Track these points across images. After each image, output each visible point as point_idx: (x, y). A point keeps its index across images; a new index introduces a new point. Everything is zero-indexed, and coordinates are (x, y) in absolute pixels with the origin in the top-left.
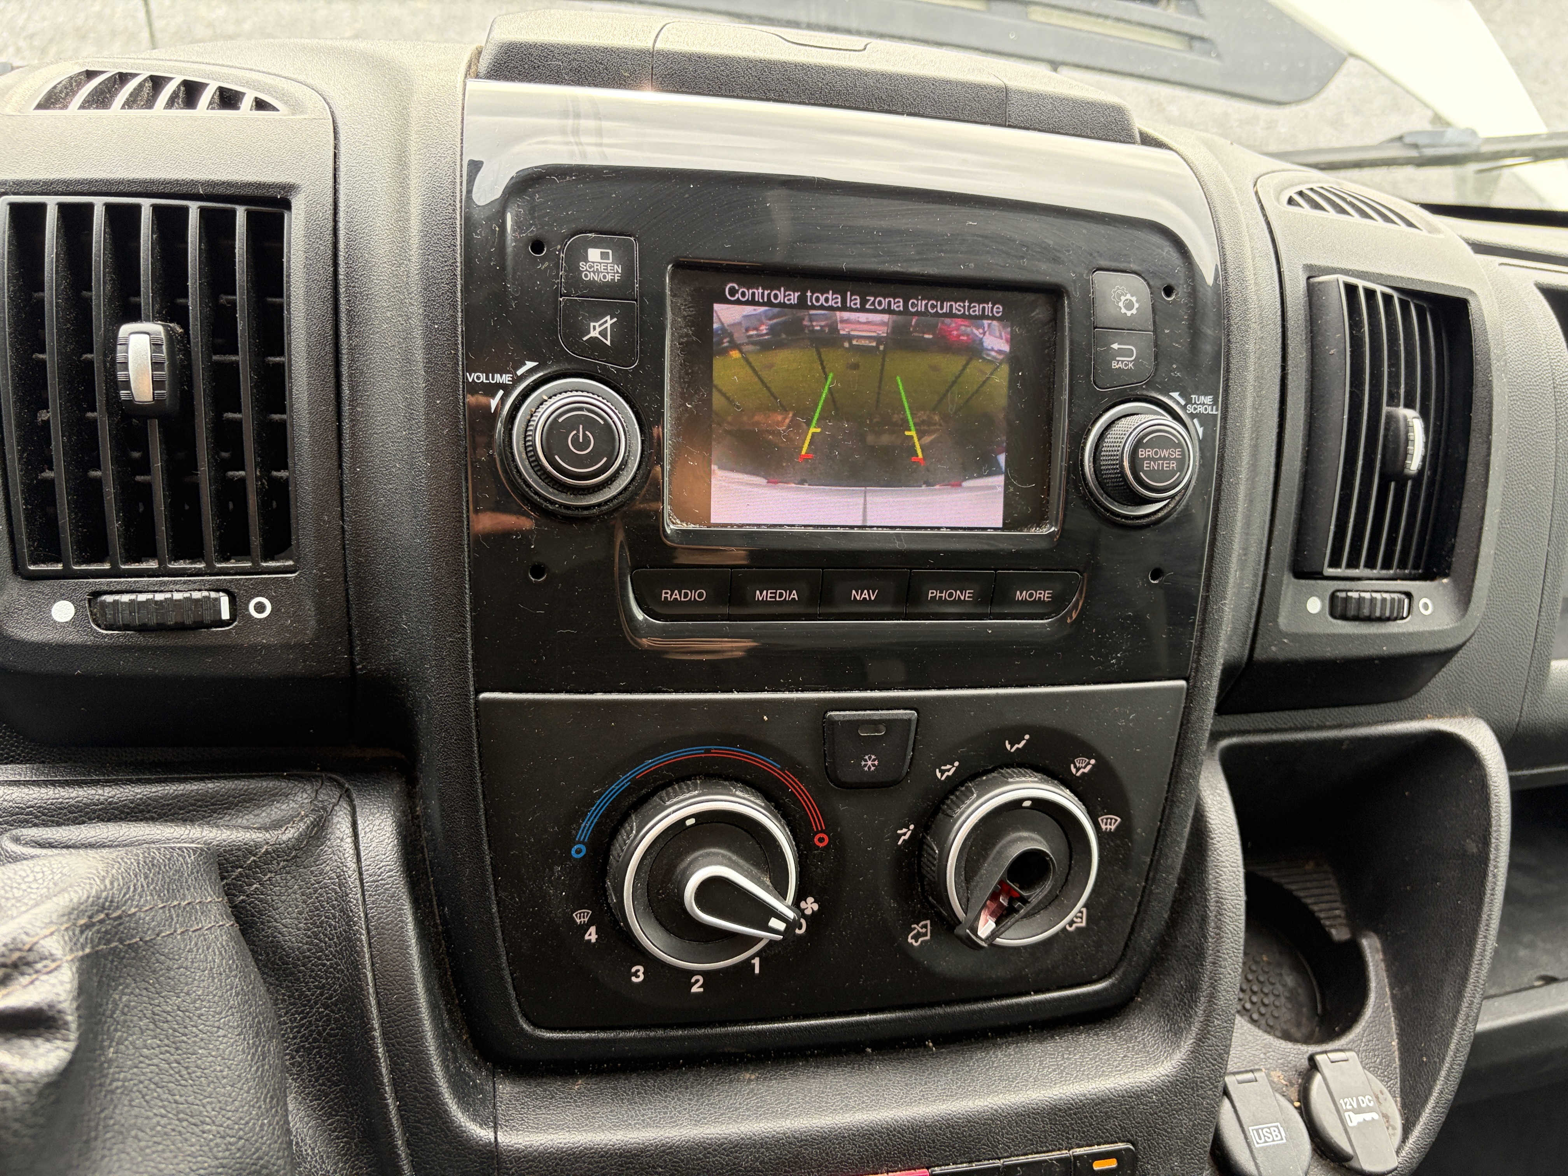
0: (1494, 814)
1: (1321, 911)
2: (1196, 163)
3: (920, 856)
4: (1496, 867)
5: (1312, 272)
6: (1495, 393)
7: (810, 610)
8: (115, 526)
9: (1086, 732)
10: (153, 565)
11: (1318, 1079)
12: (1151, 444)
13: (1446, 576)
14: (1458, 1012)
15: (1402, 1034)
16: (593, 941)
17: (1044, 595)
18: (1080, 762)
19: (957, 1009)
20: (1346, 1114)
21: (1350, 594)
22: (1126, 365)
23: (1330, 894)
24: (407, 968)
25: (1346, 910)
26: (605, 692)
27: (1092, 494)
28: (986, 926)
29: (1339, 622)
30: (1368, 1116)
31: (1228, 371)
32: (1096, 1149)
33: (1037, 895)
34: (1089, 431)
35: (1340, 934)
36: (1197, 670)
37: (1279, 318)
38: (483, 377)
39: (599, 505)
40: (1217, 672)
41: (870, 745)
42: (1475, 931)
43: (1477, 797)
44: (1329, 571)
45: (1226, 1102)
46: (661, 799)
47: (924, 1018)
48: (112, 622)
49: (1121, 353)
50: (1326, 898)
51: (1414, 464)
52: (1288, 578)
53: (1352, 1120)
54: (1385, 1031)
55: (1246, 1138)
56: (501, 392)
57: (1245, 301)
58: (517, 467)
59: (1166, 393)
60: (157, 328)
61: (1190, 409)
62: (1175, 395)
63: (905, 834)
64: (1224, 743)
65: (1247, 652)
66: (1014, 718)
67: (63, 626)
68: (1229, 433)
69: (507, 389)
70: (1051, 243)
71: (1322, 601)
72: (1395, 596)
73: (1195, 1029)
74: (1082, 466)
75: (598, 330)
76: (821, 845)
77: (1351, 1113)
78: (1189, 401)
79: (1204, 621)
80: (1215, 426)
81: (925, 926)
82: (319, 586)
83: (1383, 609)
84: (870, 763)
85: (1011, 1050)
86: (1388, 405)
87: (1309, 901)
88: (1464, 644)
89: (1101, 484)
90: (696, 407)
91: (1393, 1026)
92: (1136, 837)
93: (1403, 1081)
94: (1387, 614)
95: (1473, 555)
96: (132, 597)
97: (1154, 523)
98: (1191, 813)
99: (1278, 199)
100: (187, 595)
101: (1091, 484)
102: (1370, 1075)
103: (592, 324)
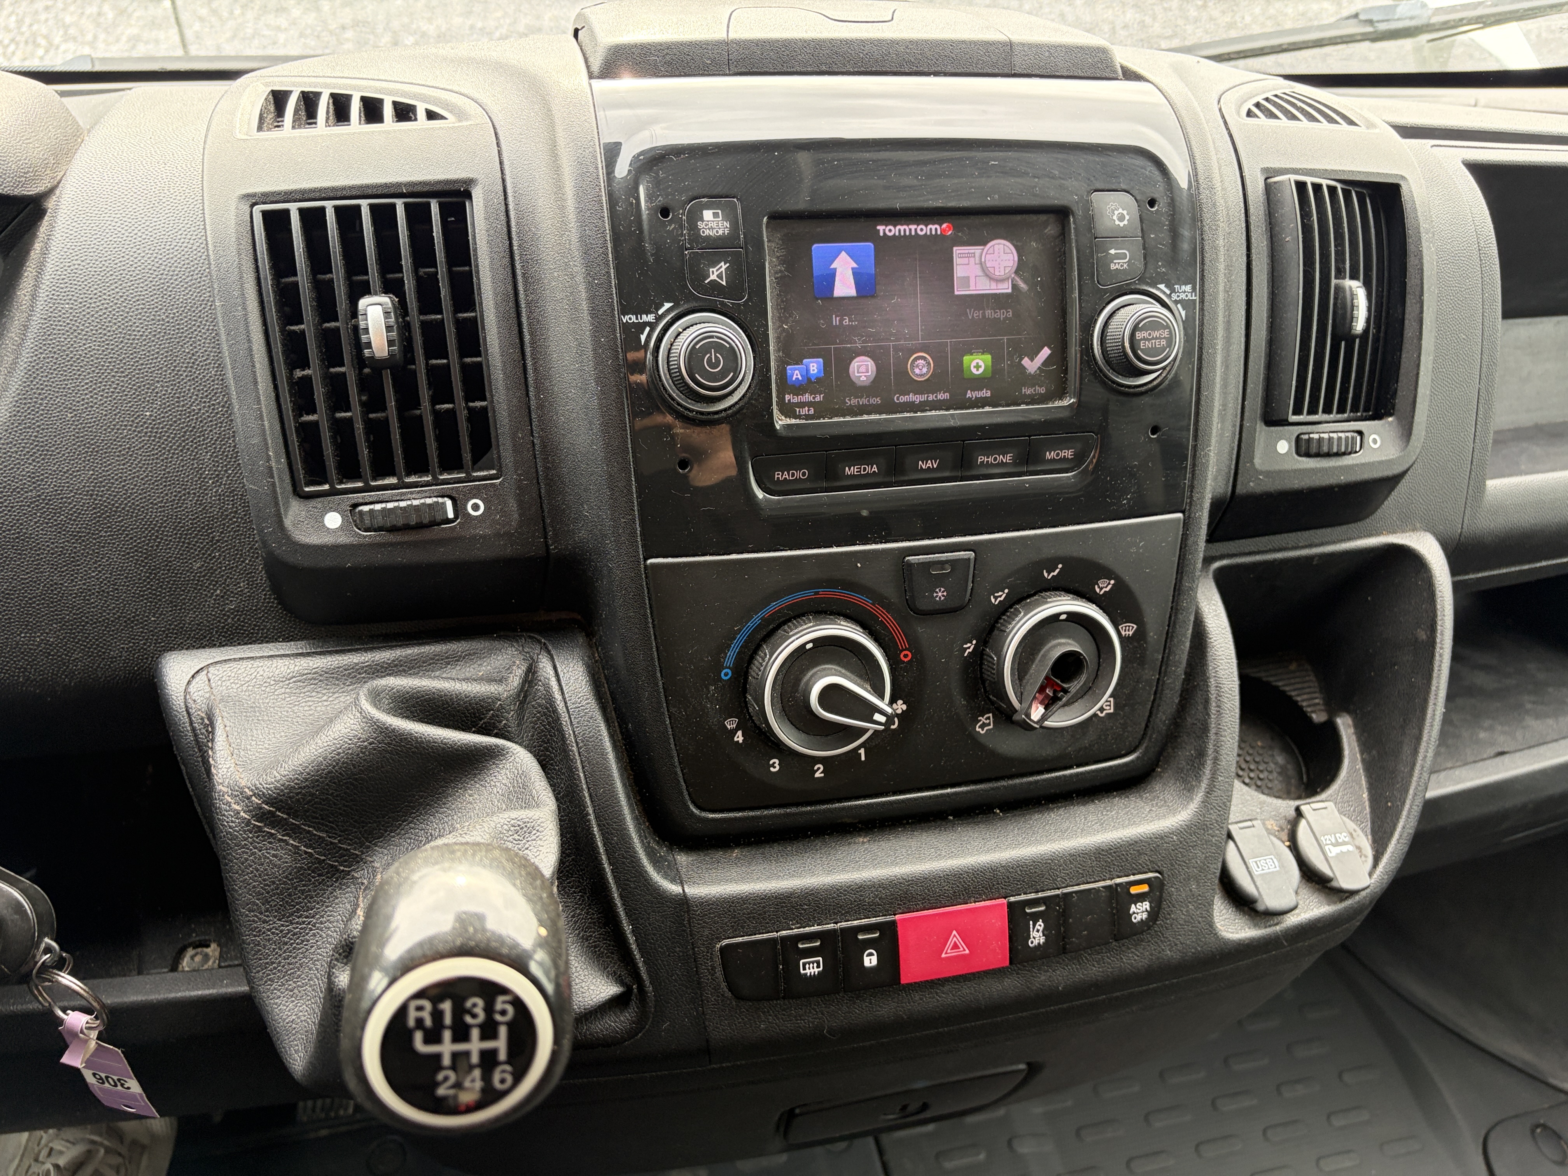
0: (1438, 607)
1: (1303, 701)
2: (1170, 92)
3: (981, 664)
4: (1441, 648)
5: (1269, 173)
6: (1425, 261)
7: (887, 479)
8: (364, 453)
9: (1106, 559)
10: (393, 480)
11: (1303, 825)
12: (1145, 328)
13: (1391, 415)
14: (1414, 764)
15: (1372, 788)
16: (741, 741)
17: (1068, 454)
18: (1102, 583)
19: (1017, 781)
20: (1327, 848)
21: (1311, 436)
22: (1122, 266)
23: (1310, 687)
24: (607, 769)
25: (1324, 699)
26: (738, 553)
27: (1101, 370)
28: (1037, 712)
29: (1304, 459)
30: (1344, 848)
31: (1203, 263)
32: (1132, 878)
33: (1074, 686)
34: (1096, 320)
35: (1318, 717)
36: (1191, 504)
37: (1243, 215)
38: (634, 318)
39: (725, 410)
40: (1207, 505)
41: (940, 581)
42: (1426, 701)
43: (1425, 594)
44: (1293, 418)
45: (1231, 843)
46: (785, 631)
47: (992, 789)
48: (369, 525)
49: (1118, 256)
50: (1307, 690)
51: (1359, 326)
52: (1260, 426)
53: (1333, 851)
54: (1357, 788)
55: (1247, 868)
56: (648, 329)
57: (1214, 205)
58: (663, 385)
59: (1154, 285)
60: (385, 299)
61: (1174, 297)
62: (1162, 286)
63: (969, 648)
64: (1217, 565)
65: (1230, 488)
66: (1049, 552)
67: (335, 531)
68: (1206, 313)
69: (652, 326)
70: (1057, 172)
71: (1289, 443)
72: (1349, 435)
73: (1204, 785)
74: (1092, 349)
75: (716, 274)
76: (906, 660)
77: (1330, 847)
78: (1173, 291)
79: (1194, 465)
80: (1195, 308)
81: (988, 718)
82: (519, 488)
83: (1339, 445)
84: (940, 594)
85: (1061, 811)
86: (1336, 278)
87: (1293, 694)
88: (1408, 470)
89: (1108, 362)
90: (791, 327)
91: (1364, 782)
92: (1149, 639)
93: (1373, 823)
94: (1343, 450)
95: (1412, 396)
96: (383, 505)
97: (1151, 390)
98: (1192, 618)
99: (1238, 113)
100: (422, 501)
101: (1100, 362)
102: (1345, 819)
103: (711, 270)
